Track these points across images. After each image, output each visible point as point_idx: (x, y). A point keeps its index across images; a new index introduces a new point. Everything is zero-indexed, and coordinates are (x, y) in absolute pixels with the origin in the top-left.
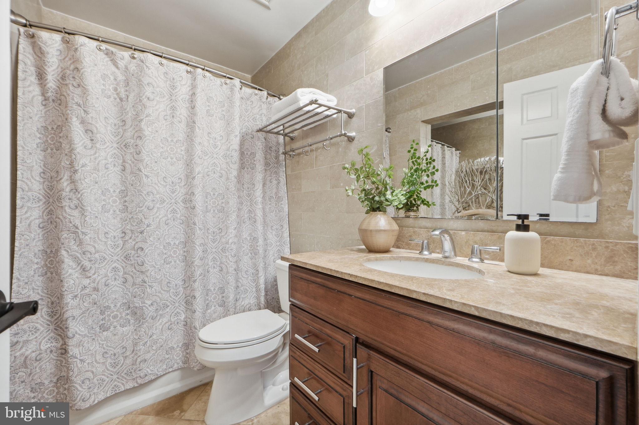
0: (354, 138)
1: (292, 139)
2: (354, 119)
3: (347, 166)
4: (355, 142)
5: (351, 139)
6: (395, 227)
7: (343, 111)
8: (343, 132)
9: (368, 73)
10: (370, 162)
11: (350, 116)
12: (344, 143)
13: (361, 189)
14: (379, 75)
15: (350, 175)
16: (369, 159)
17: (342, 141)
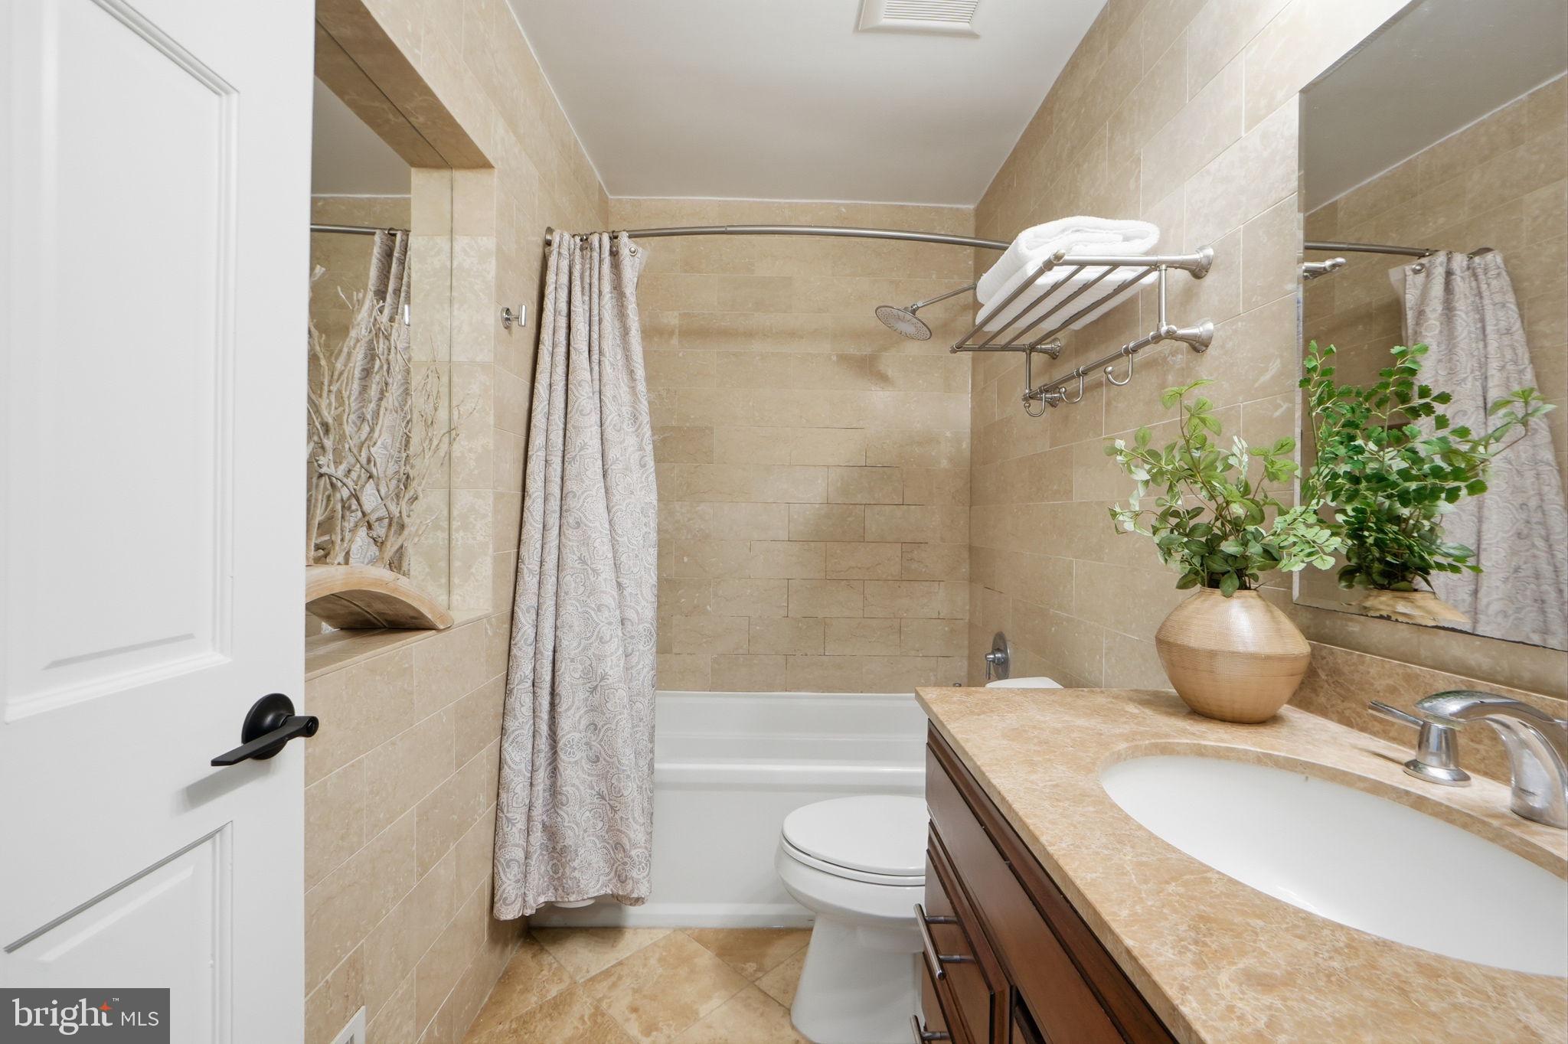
0: (1211, 338)
1: (1053, 355)
2: (1210, 279)
3: (1120, 444)
4: (1212, 351)
5: (1198, 345)
6: (1298, 646)
7: (1163, 262)
8: (1164, 329)
9: (1254, 120)
10: (1205, 432)
11: (1198, 271)
12: (1180, 356)
13: (1160, 511)
14: (1288, 117)
15: (1130, 471)
16: (1203, 421)
17: (1174, 353)
